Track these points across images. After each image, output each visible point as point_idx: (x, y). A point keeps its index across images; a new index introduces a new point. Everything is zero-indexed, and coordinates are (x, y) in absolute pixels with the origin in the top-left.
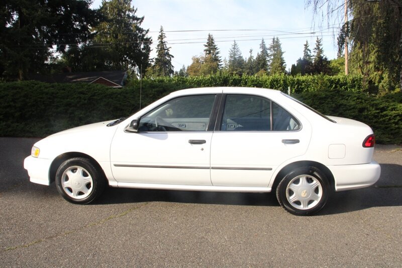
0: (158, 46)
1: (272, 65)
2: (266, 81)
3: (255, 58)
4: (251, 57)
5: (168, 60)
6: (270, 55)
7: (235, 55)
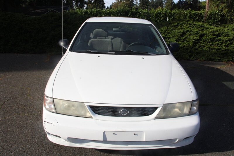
1: (166, 4)
2: (153, 13)
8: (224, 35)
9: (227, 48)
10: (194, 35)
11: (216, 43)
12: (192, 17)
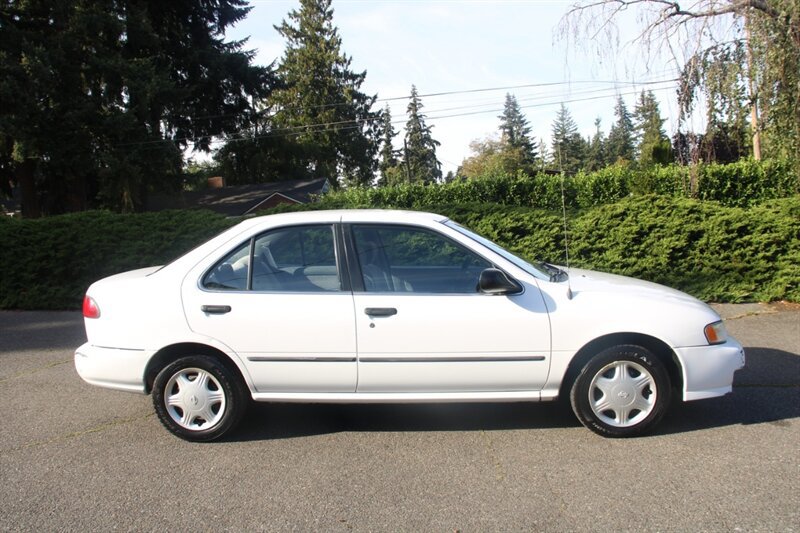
0: (409, 123)
1: (641, 146)
2: (585, 183)
3: (607, 135)
4: (599, 134)
5: (429, 151)
6: (638, 128)
7: (564, 132)
8: (759, 228)
9: (771, 264)
10: (672, 235)
11: (736, 253)
12: (712, 183)
